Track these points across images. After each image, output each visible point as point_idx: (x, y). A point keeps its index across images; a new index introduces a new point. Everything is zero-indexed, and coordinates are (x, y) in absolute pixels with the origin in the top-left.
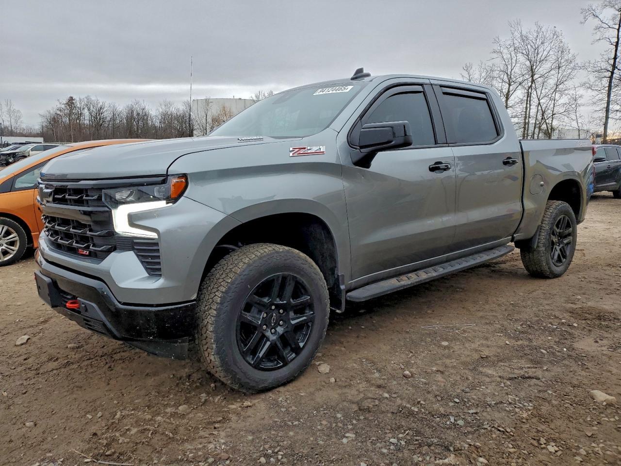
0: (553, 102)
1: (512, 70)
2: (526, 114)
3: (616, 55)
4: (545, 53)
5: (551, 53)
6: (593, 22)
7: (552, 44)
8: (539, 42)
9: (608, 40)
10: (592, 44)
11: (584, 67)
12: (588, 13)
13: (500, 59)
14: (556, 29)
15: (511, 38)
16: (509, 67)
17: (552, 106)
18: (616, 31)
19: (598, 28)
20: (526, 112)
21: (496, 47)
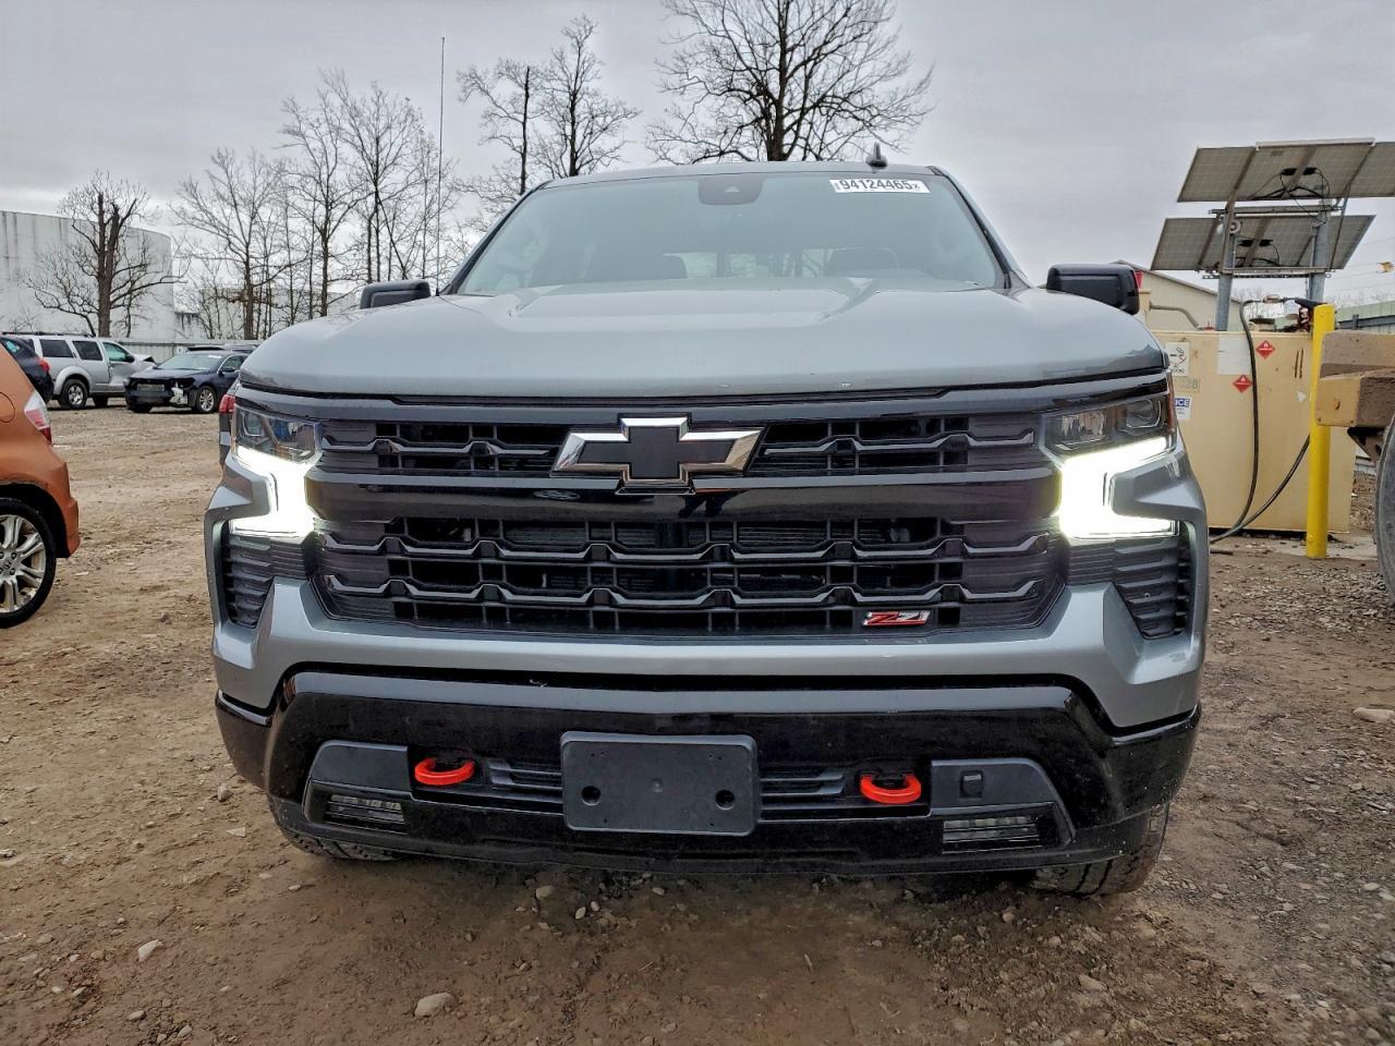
0: (421, 251)
1: (329, 176)
2: (369, 274)
3: (524, 172)
4: (394, 150)
5: (404, 150)
6: (479, 102)
7: (405, 135)
8: (381, 125)
9: (508, 141)
10: (479, 145)
11: (470, 188)
12: (468, 83)
13: (300, 148)
14: (410, 103)
15: (319, 107)
16: (324, 170)
17: (420, 259)
18: (521, 126)
19: (489, 116)
20: (369, 269)
21: (290, 120)
